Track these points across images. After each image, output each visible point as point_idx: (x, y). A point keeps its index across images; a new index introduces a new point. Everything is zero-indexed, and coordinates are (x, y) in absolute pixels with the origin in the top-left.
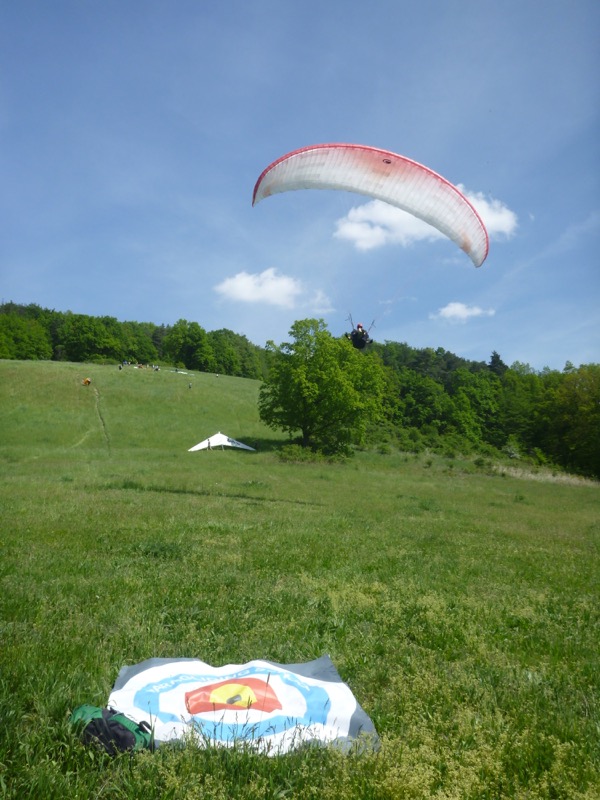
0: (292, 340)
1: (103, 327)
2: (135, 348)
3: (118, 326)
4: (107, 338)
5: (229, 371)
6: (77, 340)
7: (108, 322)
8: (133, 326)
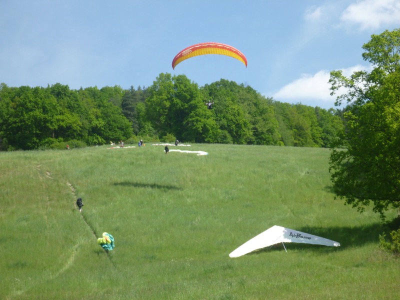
1: (54, 99)
2: (100, 123)
3: (72, 95)
4: (61, 114)
5: (237, 139)
6: (21, 122)
7: (59, 91)
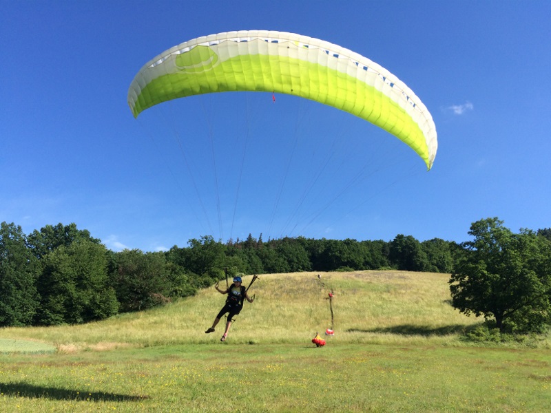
0: (472, 238)
1: (346, 247)
2: (370, 259)
3: (356, 245)
8: (367, 243)
